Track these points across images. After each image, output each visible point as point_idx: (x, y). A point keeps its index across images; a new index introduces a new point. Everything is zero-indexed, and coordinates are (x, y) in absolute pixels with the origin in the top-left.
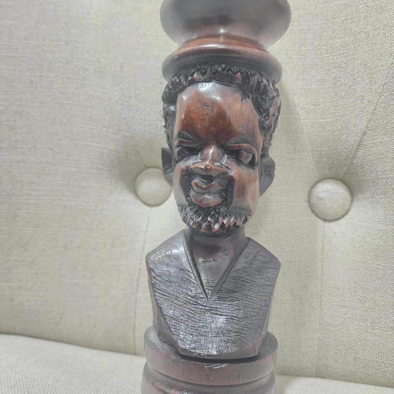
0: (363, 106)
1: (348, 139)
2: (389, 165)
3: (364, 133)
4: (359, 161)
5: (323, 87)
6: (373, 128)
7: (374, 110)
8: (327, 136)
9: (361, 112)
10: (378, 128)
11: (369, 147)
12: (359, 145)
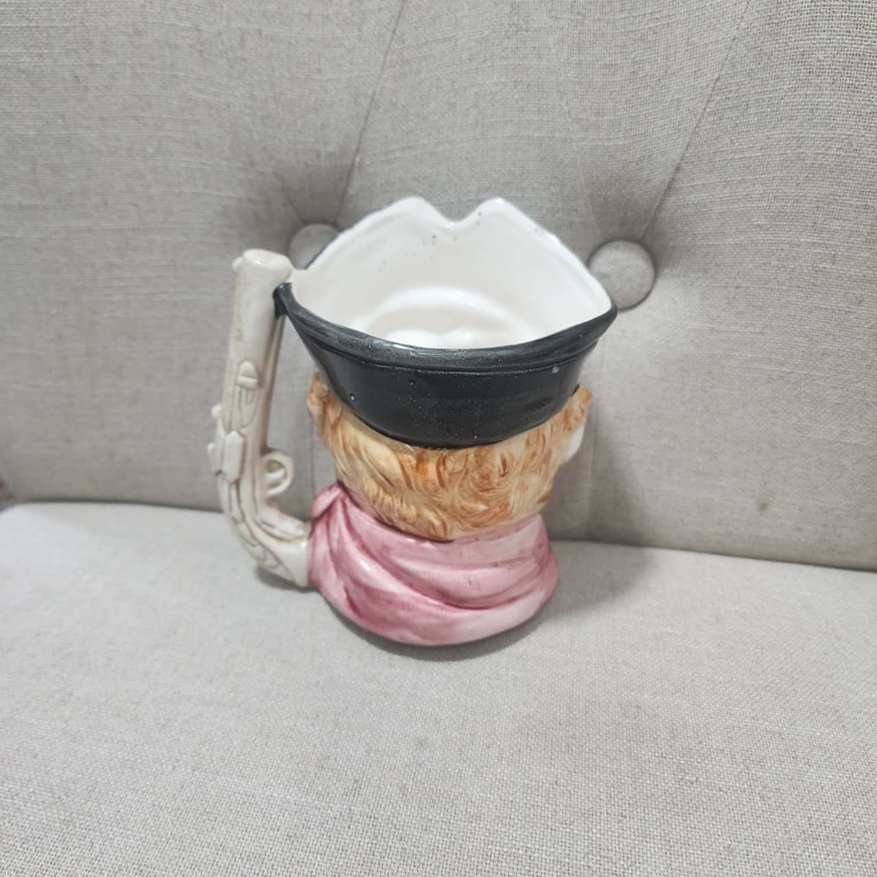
0: (679, 120)
1: (651, 177)
4: (668, 215)
5: (613, 80)
6: (693, 160)
7: (696, 127)
8: (617, 172)
10: (700, 160)
11: (684, 192)
12: (669, 188)
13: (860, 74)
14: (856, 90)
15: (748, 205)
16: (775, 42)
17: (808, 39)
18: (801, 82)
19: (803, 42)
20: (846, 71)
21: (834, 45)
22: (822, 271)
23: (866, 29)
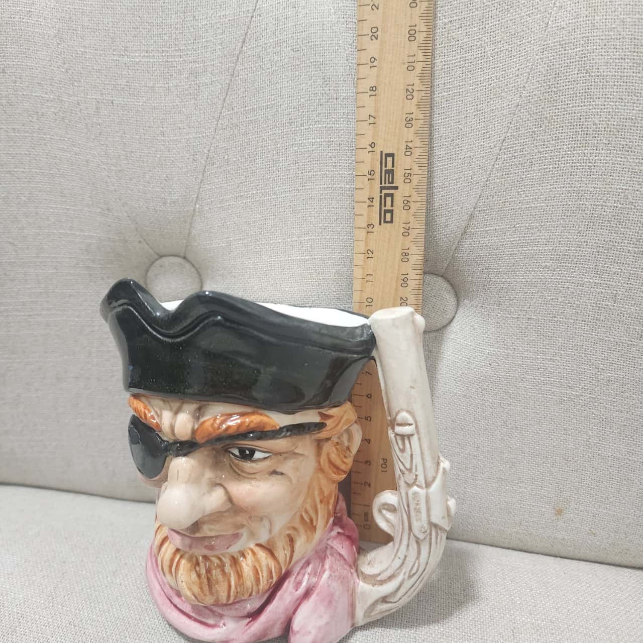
13: (633, 136)
14: (629, 149)
15: (535, 248)
16: (554, 108)
17: (584, 106)
18: (579, 142)
19: (580, 108)
20: (620, 133)
21: (608, 110)
22: (605, 308)
23: (637, 96)
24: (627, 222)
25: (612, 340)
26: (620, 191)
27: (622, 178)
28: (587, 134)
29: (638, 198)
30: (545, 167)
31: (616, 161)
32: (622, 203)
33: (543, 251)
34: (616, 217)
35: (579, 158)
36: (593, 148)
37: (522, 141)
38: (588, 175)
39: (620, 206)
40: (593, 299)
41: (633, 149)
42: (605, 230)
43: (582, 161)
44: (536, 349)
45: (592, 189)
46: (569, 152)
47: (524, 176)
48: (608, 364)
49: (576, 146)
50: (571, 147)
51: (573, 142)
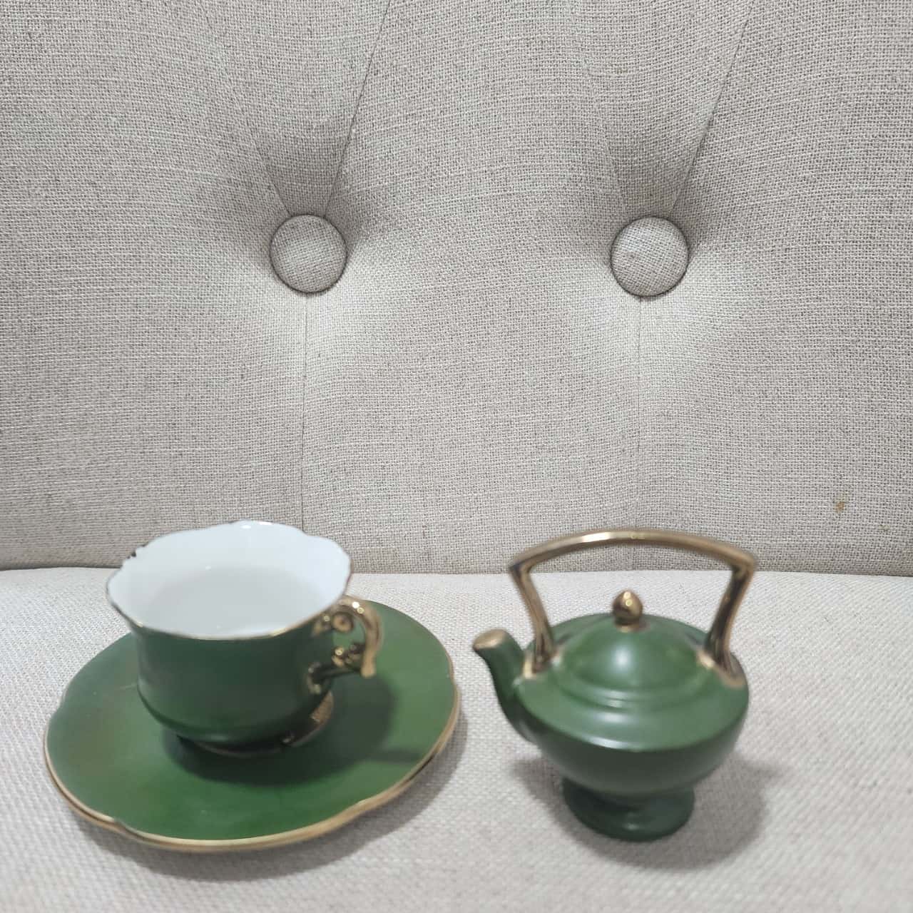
0: (708, 69)
1: (681, 135)
2: (753, 183)
3: (710, 124)
4: (702, 178)
5: (633, 33)
6: (726, 112)
7: (727, 76)
8: (644, 132)
9: (705, 80)
10: (734, 112)
11: (718, 149)
12: (702, 146)
24: (898, 109)
25: (892, 261)
26: (887, 73)
27: (888, 58)
28: (843, 10)
29: (908, 80)
30: (797, 53)
31: (878, 38)
32: (890, 87)
33: (800, 159)
34: (885, 106)
35: (837, 38)
36: (850, 26)
37: (768, 23)
38: (847, 58)
39: (888, 91)
40: (864, 212)
41: (897, 23)
42: (872, 124)
43: (840, 42)
44: (798, 288)
45: (854, 75)
46: (824, 33)
47: (772, 67)
48: (889, 293)
49: (830, 25)
50: (826, 27)
51: (828, 21)
